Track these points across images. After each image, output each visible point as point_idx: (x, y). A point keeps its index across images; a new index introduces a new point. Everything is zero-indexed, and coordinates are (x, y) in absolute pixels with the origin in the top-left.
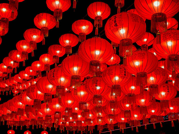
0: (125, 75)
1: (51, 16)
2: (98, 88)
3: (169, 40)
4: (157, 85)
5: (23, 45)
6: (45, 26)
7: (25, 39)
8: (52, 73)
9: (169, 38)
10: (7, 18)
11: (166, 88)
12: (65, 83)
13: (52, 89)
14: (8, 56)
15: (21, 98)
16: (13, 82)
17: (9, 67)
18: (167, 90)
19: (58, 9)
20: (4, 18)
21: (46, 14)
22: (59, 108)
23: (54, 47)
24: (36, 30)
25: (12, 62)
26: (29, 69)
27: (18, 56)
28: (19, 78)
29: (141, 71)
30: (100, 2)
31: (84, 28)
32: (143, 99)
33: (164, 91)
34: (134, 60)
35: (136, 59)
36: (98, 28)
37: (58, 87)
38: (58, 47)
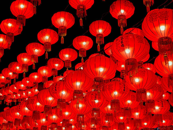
0: (124, 90)
1: (54, 32)
2: (97, 101)
3: (170, 60)
4: (154, 100)
5: (24, 58)
6: (48, 41)
7: (26, 52)
8: (54, 86)
9: (170, 59)
10: (13, 33)
11: (160, 103)
12: (67, 97)
13: (52, 101)
14: (8, 67)
15: (20, 108)
16: (8, 92)
17: (8, 78)
18: (161, 105)
19: (62, 26)
20: (10, 33)
21: (49, 29)
22: (56, 119)
23: (54, 60)
24: (39, 44)
25: (11, 74)
26: (26, 80)
27: (18, 68)
28: (15, 88)
29: (141, 88)
30: (102, 21)
31: (84, 43)
32: (137, 112)
33: (159, 106)
34: (135, 77)
35: (137, 77)
36: (100, 45)
37: (59, 100)
38: (57, 60)
